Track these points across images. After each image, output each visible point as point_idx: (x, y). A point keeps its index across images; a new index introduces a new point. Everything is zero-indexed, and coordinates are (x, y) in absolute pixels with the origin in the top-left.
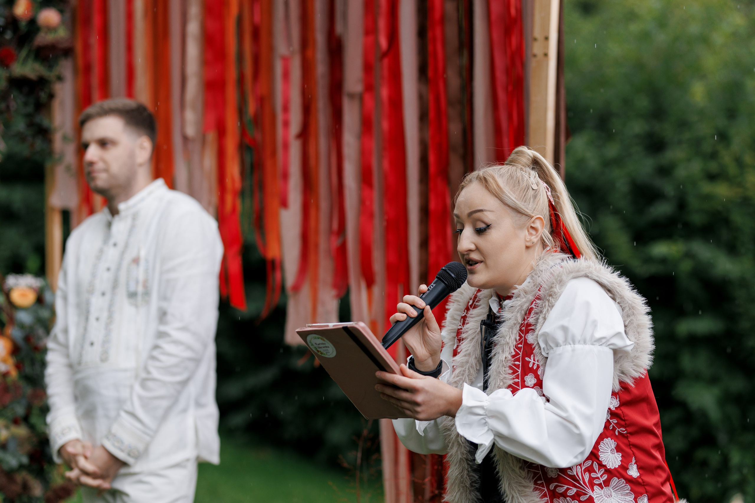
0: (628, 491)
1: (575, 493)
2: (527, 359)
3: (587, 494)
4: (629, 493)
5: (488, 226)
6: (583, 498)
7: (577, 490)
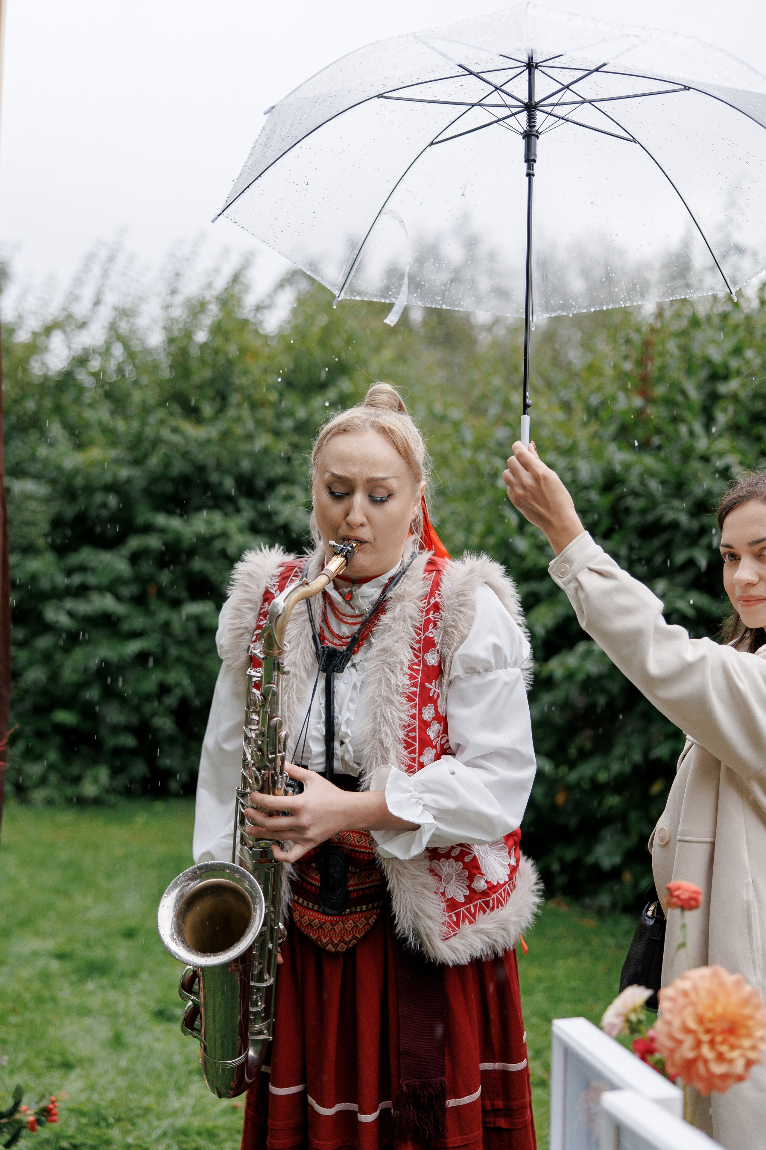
0: (502, 845)
1: (460, 852)
2: (428, 685)
3: (471, 854)
4: (504, 846)
5: (390, 496)
6: (467, 859)
7: (461, 850)
